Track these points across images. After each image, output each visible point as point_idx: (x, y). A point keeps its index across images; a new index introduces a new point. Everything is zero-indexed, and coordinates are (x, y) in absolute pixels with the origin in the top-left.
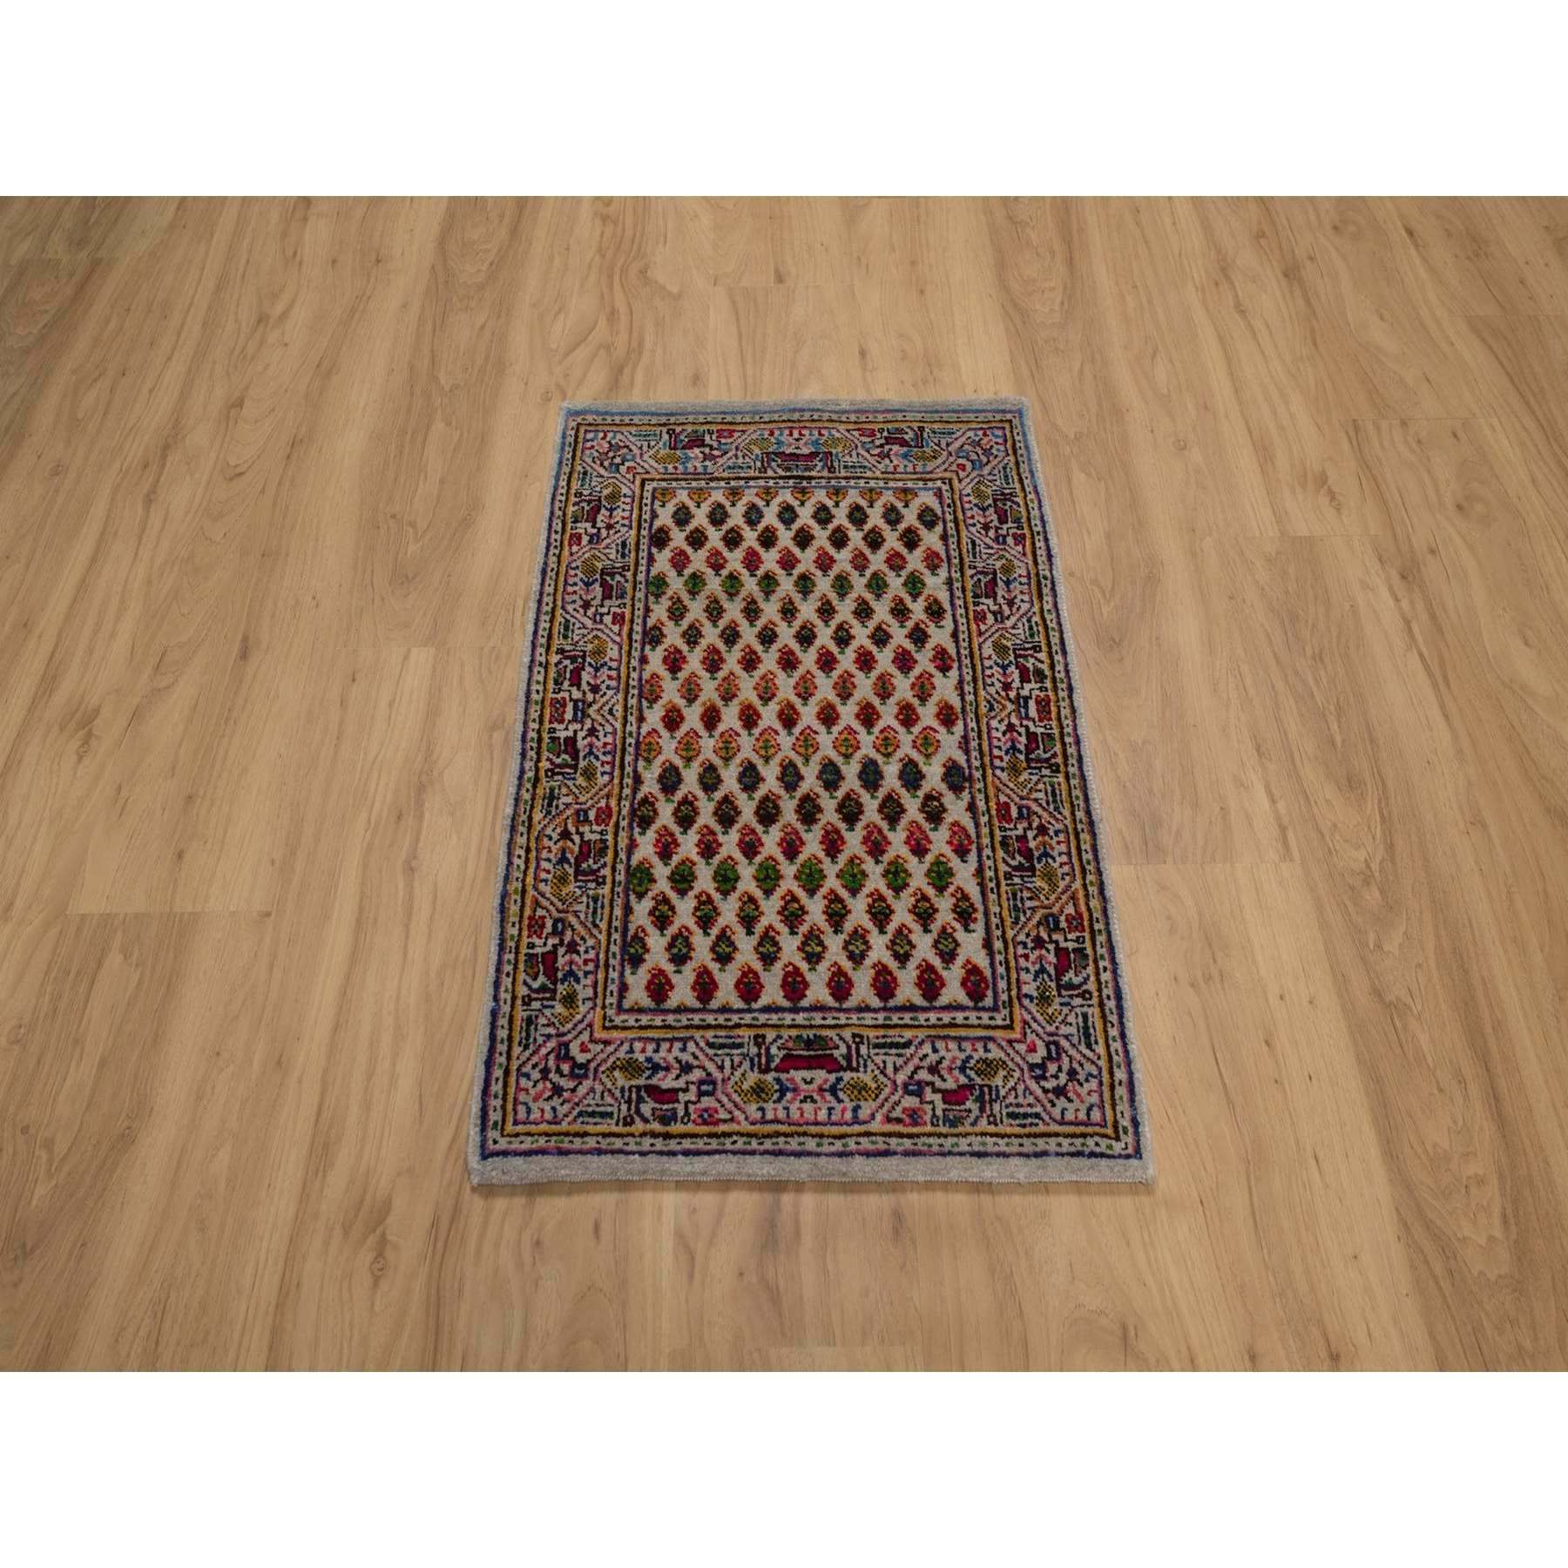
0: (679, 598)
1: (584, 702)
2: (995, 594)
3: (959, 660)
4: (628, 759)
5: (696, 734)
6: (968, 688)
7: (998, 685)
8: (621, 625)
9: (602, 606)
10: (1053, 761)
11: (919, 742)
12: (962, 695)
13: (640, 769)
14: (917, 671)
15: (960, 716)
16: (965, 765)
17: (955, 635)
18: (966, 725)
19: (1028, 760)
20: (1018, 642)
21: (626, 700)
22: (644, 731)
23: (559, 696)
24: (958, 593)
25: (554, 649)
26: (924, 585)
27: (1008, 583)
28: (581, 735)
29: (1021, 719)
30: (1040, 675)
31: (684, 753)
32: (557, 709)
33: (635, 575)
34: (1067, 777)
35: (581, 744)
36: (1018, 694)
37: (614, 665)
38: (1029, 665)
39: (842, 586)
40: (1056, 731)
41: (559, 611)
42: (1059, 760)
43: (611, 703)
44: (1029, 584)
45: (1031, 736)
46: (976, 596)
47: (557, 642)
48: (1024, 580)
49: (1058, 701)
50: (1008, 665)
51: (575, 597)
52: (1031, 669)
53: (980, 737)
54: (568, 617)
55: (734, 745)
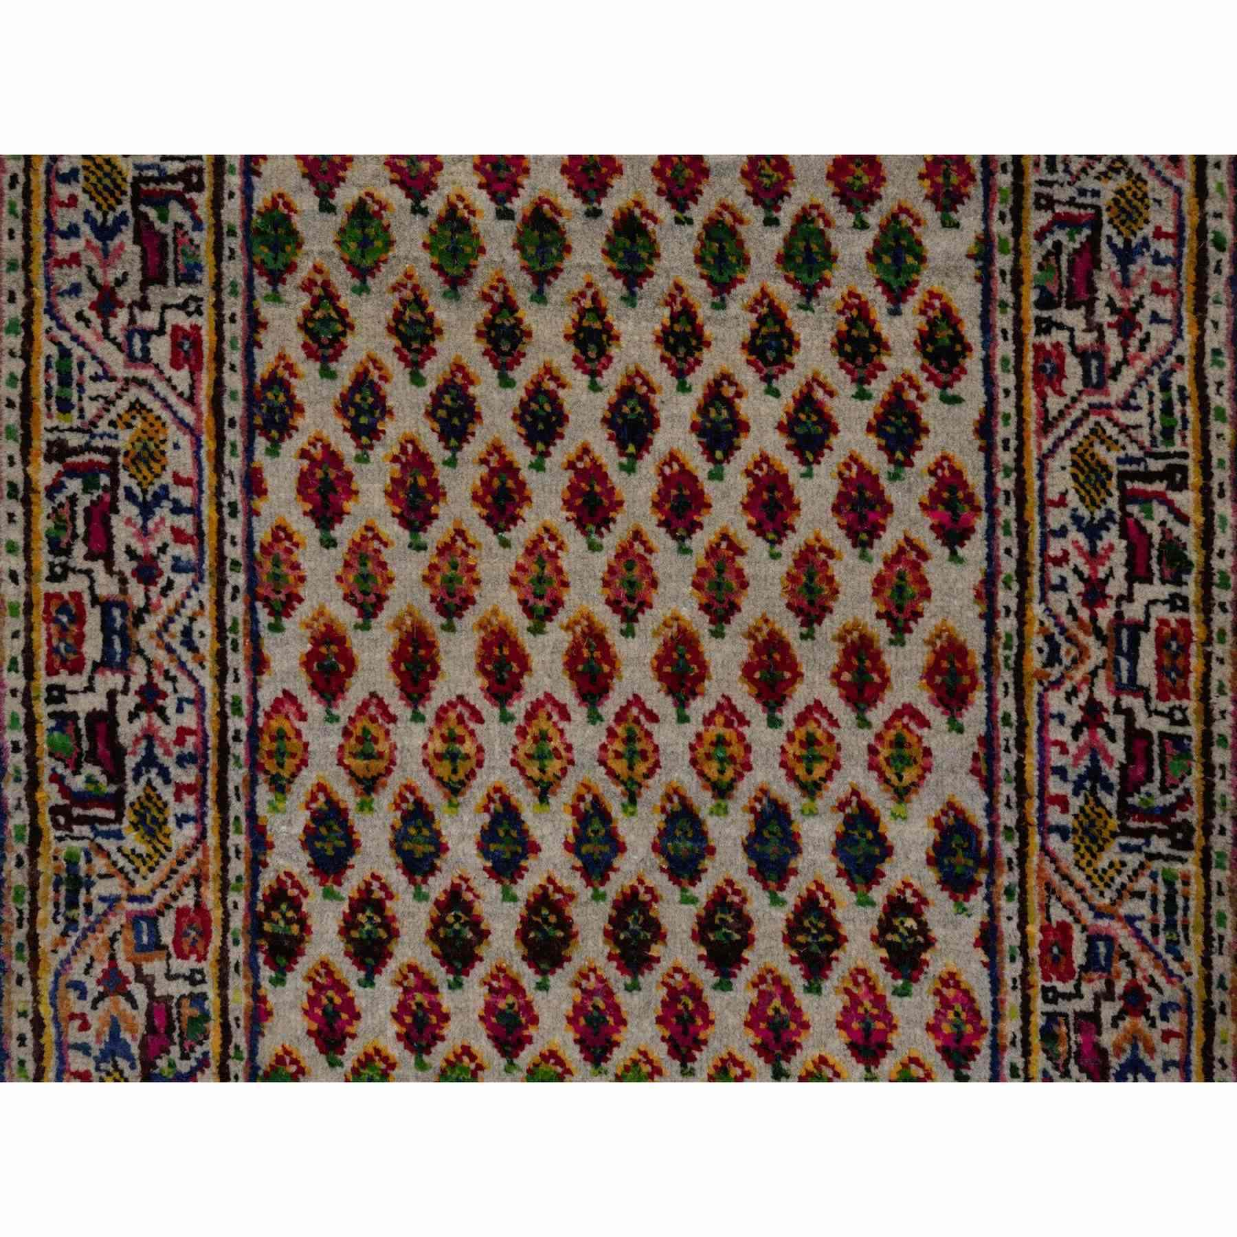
0: (326, 285)
1: (124, 607)
2: (1092, 289)
3: (993, 513)
4: (236, 776)
5: (382, 706)
6: (1006, 598)
7: (1076, 587)
8: (195, 370)
9: (144, 305)
10: (1180, 816)
11: (885, 752)
12: (990, 617)
13: (262, 809)
14: (888, 542)
15: (981, 675)
16: (981, 821)
17: (985, 429)
18: (992, 704)
19: (1125, 810)
20: (1134, 451)
21: (219, 604)
22: (267, 696)
23: (64, 588)
24: (1003, 291)
25: (40, 444)
26: (922, 259)
27: (1126, 256)
28: (126, 704)
29: (1118, 689)
30: (1173, 554)
31: (358, 764)
32: (64, 630)
33: (217, 204)
34: (1206, 864)
35: (127, 732)
36: (1119, 615)
37: (185, 495)
38: (1152, 527)
39: (721, 258)
40: (1193, 730)
41: (43, 322)
42: (1193, 815)
43: (187, 612)
44: (1176, 262)
45: (1136, 738)
46: (1046, 301)
47: (46, 422)
48: (1166, 248)
49: (1208, 641)
50: (1103, 525)
51: (77, 275)
52: (1157, 538)
53: (1021, 746)
54: (64, 338)
55: (468, 747)
